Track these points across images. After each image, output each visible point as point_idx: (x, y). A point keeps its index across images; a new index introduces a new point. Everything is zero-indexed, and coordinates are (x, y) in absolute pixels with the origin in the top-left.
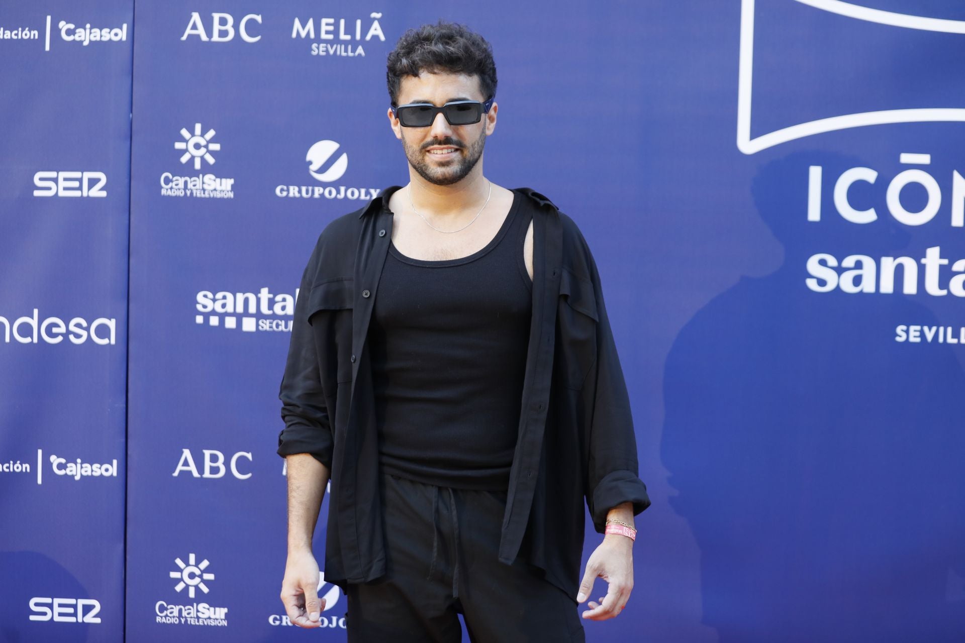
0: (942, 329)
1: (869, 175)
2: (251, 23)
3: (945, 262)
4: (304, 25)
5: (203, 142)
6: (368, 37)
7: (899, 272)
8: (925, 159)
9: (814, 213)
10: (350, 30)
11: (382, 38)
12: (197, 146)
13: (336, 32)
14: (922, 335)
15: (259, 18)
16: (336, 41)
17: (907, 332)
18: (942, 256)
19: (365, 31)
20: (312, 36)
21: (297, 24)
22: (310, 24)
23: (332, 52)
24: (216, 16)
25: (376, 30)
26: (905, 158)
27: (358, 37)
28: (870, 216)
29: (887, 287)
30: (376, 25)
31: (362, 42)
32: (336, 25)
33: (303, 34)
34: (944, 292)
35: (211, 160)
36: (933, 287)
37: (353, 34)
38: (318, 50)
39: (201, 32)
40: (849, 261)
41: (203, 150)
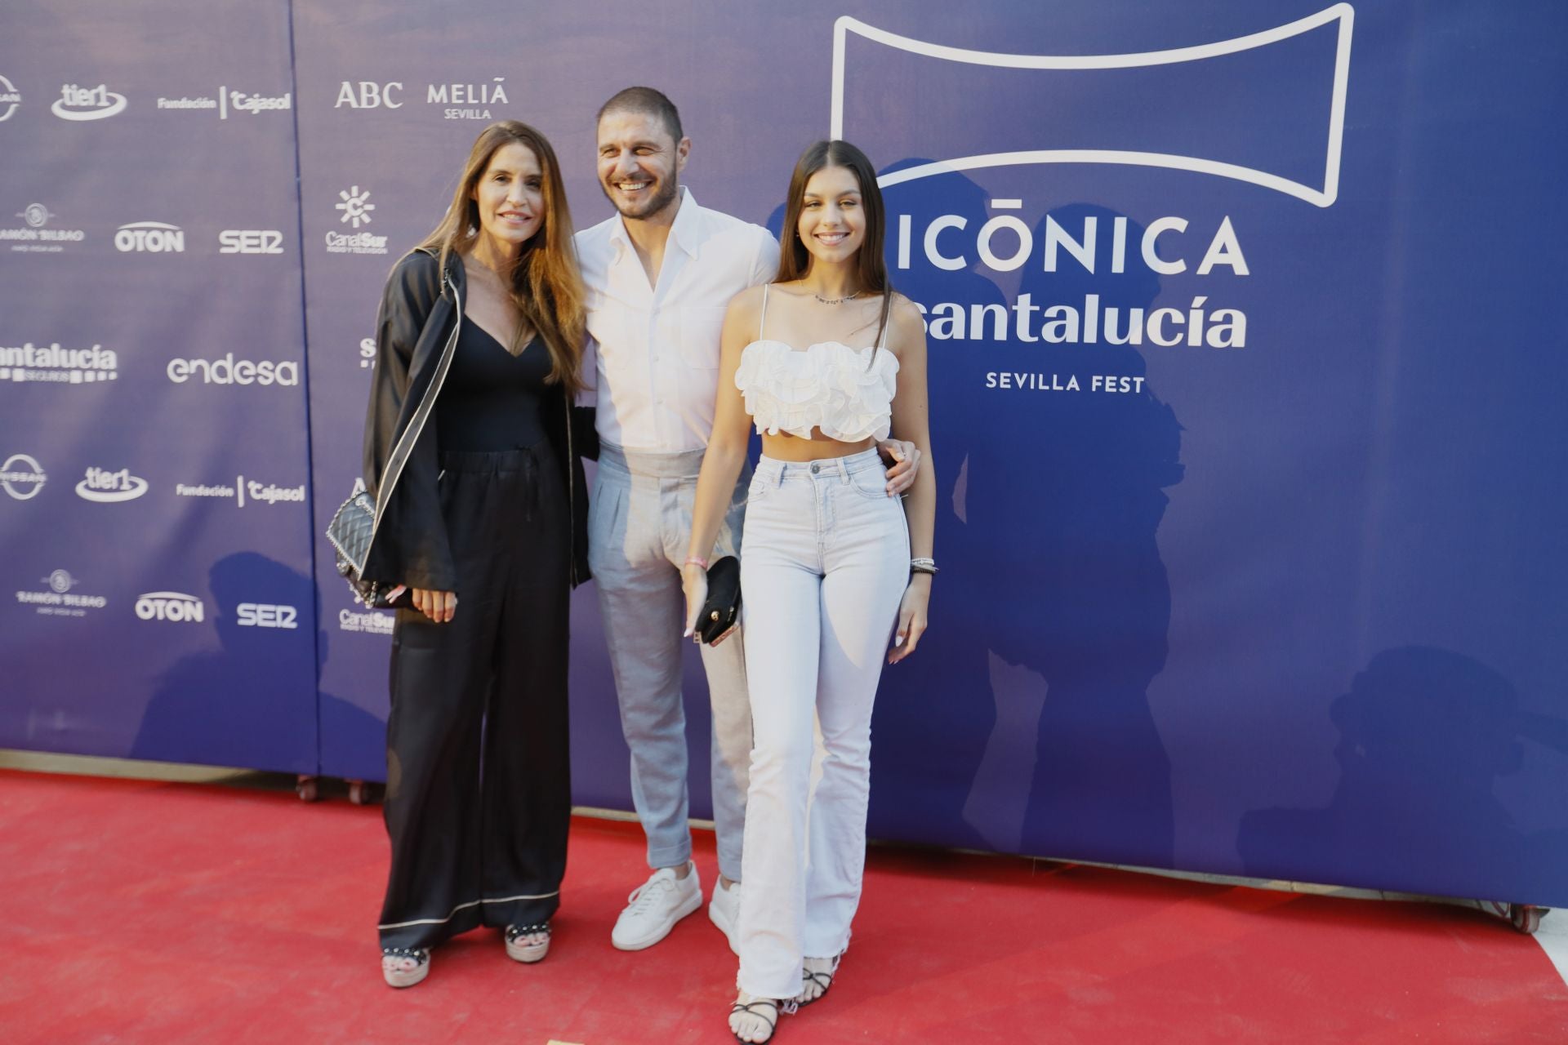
0: (1033, 376)
1: (960, 222)
2: (393, 89)
3: (1037, 308)
4: (437, 90)
5: (359, 203)
6: (493, 101)
7: (989, 319)
8: (1016, 204)
9: (904, 262)
10: (477, 96)
11: (505, 101)
12: (355, 207)
13: (465, 97)
14: (1013, 381)
15: (399, 86)
16: (466, 106)
17: (997, 379)
18: (1033, 303)
19: (490, 95)
20: (445, 101)
21: (432, 89)
22: (443, 89)
23: (462, 116)
24: (363, 85)
25: (499, 93)
26: (997, 203)
27: (484, 101)
28: (959, 263)
29: (977, 333)
30: (499, 89)
31: (488, 106)
32: (465, 90)
33: (437, 100)
34: (1036, 339)
35: (367, 219)
36: (1023, 334)
37: (480, 100)
38: (450, 114)
39: (352, 100)
40: (939, 309)
41: (359, 211)
